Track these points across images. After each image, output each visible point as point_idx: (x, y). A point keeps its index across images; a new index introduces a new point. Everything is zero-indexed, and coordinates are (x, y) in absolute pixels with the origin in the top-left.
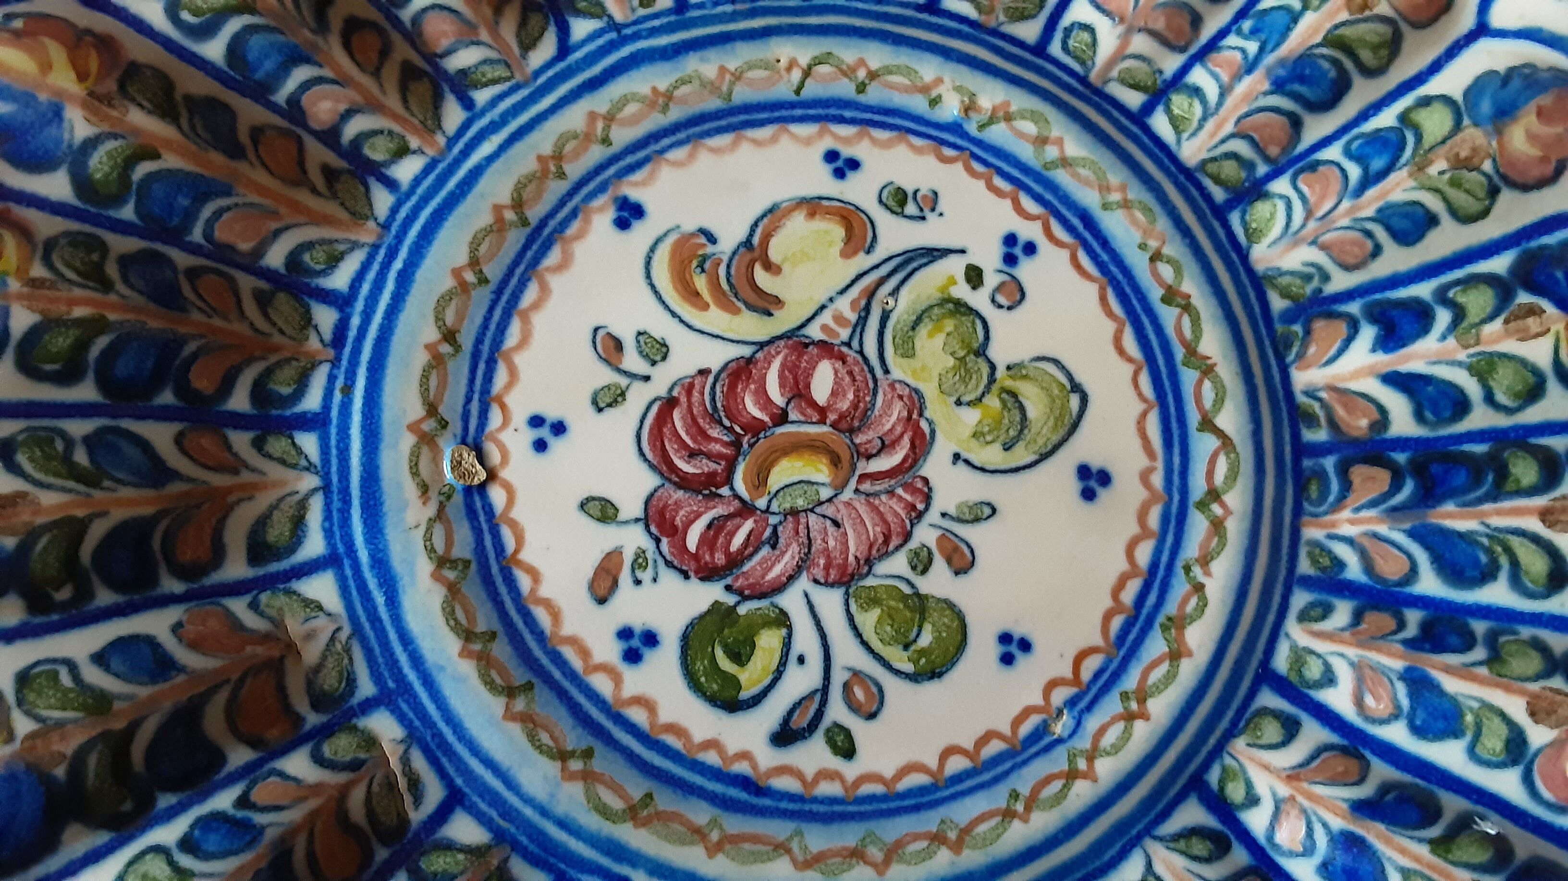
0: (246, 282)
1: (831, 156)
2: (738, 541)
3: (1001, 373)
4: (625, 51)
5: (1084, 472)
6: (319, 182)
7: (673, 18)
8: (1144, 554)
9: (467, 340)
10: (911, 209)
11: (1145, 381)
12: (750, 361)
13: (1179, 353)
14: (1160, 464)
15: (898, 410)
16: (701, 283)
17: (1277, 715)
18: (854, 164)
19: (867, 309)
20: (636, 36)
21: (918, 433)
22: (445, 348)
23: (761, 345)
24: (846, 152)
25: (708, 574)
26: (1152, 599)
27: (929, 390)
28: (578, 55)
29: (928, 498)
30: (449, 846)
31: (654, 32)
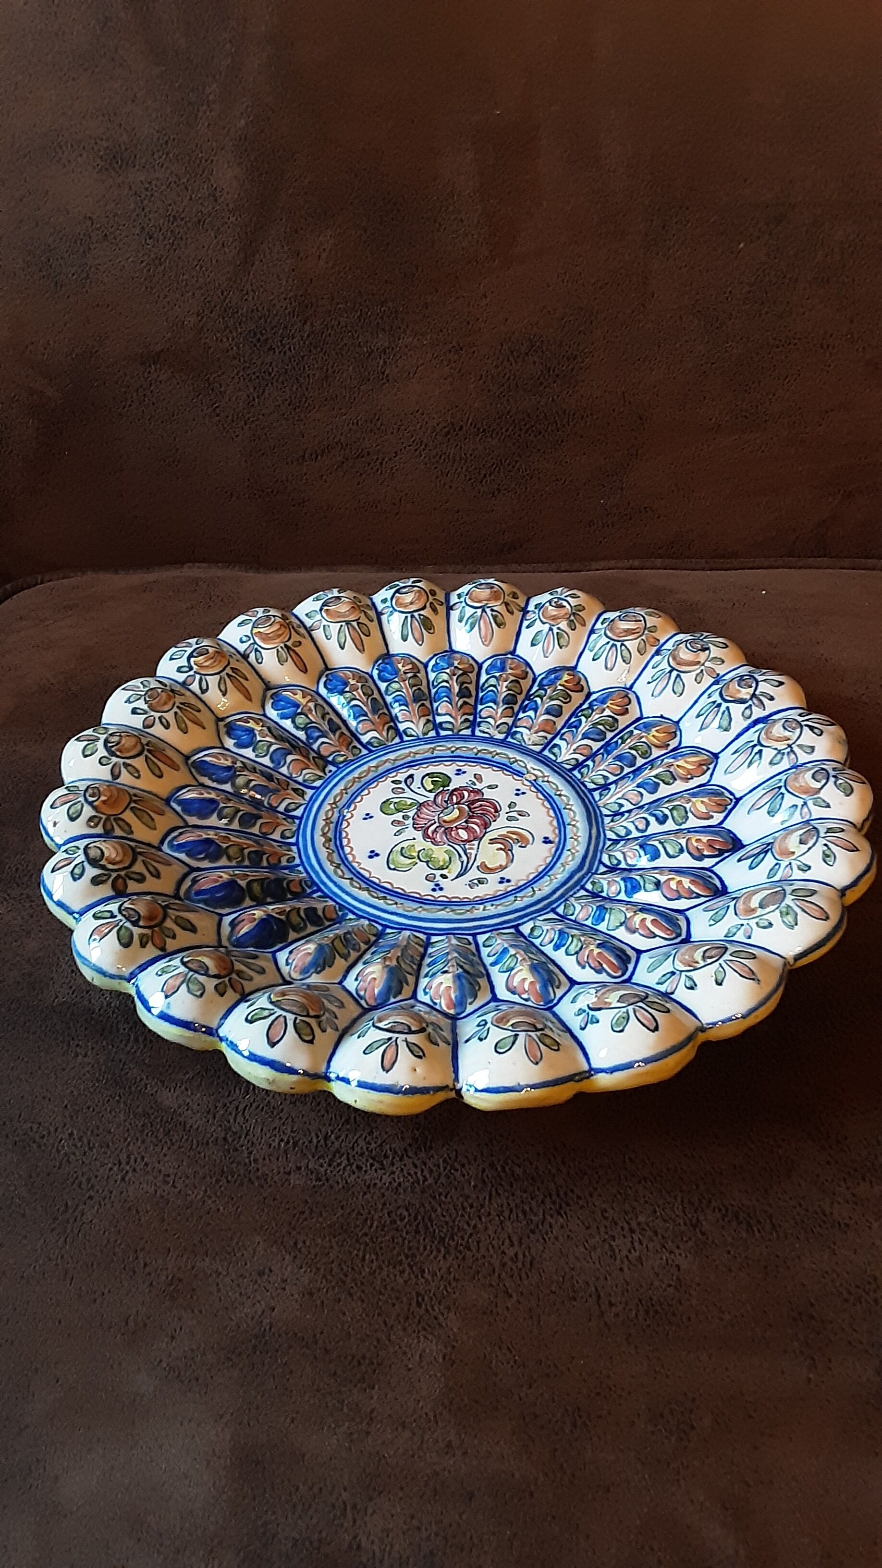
0: (612, 778)
1: (508, 881)
2: (454, 798)
3: (418, 861)
4: (585, 869)
5: (377, 855)
6: (621, 801)
7: (582, 883)
8: (347, 850)
9: (556, 798)
10: (476, 881)
11: (377, 881)
12: (485, 828)
13: (371, 889)
14: (358, 868)
15: (438, 839)
16: (514, 837)
17: (289, 838)
18: (501, 882)
19: (466, 855)
20: (587, 874)
21: (429, 837)
22: (558, 793)
23: (486, 833)
24: (506, 884)
25: (455, 790)
26: (338, 843)
27: (433, 847)
28: (597, 863)
29: (415, 828)
30: (467, 728)
31: (583, 877)
